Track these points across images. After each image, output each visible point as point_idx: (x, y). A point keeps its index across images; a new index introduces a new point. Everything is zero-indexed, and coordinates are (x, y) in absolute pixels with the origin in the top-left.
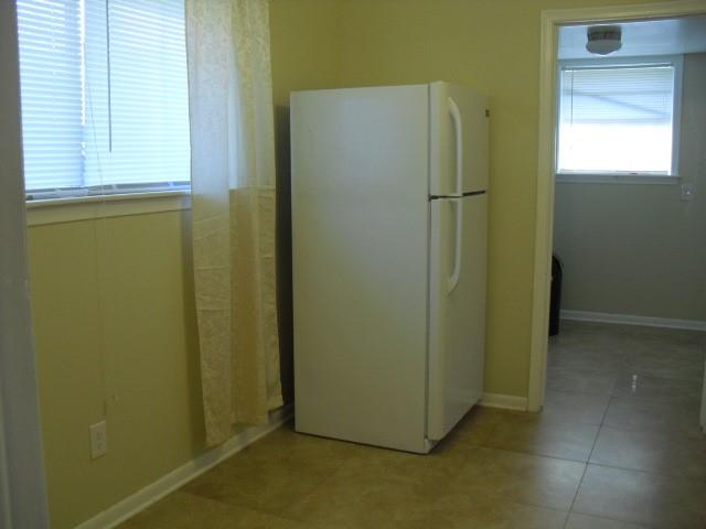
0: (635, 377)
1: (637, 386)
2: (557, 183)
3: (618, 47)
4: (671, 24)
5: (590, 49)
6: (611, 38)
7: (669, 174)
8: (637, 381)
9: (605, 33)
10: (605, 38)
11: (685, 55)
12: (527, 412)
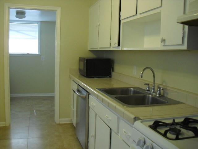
0: (35, 111)
1: (36, 114)
2: (10, 56)
3: (24, 17)
4: (38, 12)
5: (17, 17)
6: (23, 14)
7: (38, 54)
8: (36, 112)
9: (21, 13)
10: (21, 14)
11: (41, 21)
12: (6, 126)
